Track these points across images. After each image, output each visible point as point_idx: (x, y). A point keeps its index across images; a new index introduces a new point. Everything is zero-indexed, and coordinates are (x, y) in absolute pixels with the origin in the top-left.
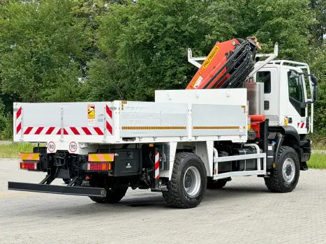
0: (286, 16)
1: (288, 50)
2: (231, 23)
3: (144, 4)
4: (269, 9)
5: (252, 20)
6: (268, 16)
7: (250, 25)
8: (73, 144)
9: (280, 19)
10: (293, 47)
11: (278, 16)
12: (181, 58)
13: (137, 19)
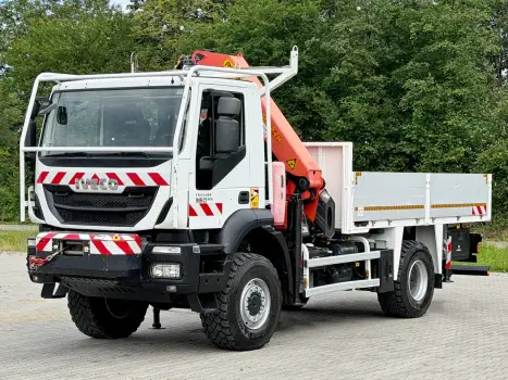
0: (454, 38)
1: (457, 91)
2: (370, 49)
3: (238, 22)
4: (428, 28)
5: (401, 44)
6: (425, 39)
7: (399, 52)
9: (446, 43)
10: (463, 85)
11: (442, 39)
12: (293, 102)
13: (227, 44)
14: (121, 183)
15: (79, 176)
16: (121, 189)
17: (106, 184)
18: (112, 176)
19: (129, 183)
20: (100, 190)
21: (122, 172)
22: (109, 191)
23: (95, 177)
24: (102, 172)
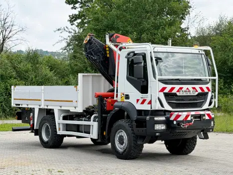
14: (197, 91)
15: (181, 88)
16: (196, 93)
17: (192, 92)
18: (194, 88)
19: (200, 91)
20: (189, 94)
21: (197, 87)
22: (192, 94)
23: (188, 89)
24: (190, 87)
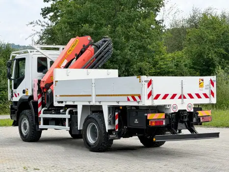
8: (190, 105)
